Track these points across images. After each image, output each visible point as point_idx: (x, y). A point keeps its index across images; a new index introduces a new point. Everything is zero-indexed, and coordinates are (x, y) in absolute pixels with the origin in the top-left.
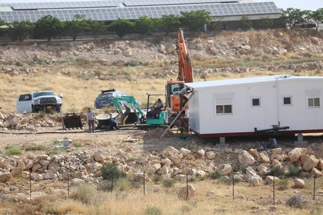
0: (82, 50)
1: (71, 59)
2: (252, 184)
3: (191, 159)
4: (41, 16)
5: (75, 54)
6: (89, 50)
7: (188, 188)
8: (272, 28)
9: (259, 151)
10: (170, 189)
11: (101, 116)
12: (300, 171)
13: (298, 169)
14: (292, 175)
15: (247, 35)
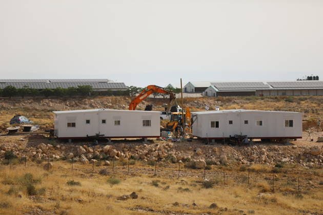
0: (27, 104)
1: (21, 108)
2: (83, 163)
3: (52, 150)
4: (7, 85)
5: (23, 105)
6: (30, 103)
7: (49, 164)
8: (123, 95)
9: (88, 147)
10: (40, 165)
11: (10, 128)
12: (108, 157)
13: (108, 156)
14: (104, 159)
15: (110, 98)
